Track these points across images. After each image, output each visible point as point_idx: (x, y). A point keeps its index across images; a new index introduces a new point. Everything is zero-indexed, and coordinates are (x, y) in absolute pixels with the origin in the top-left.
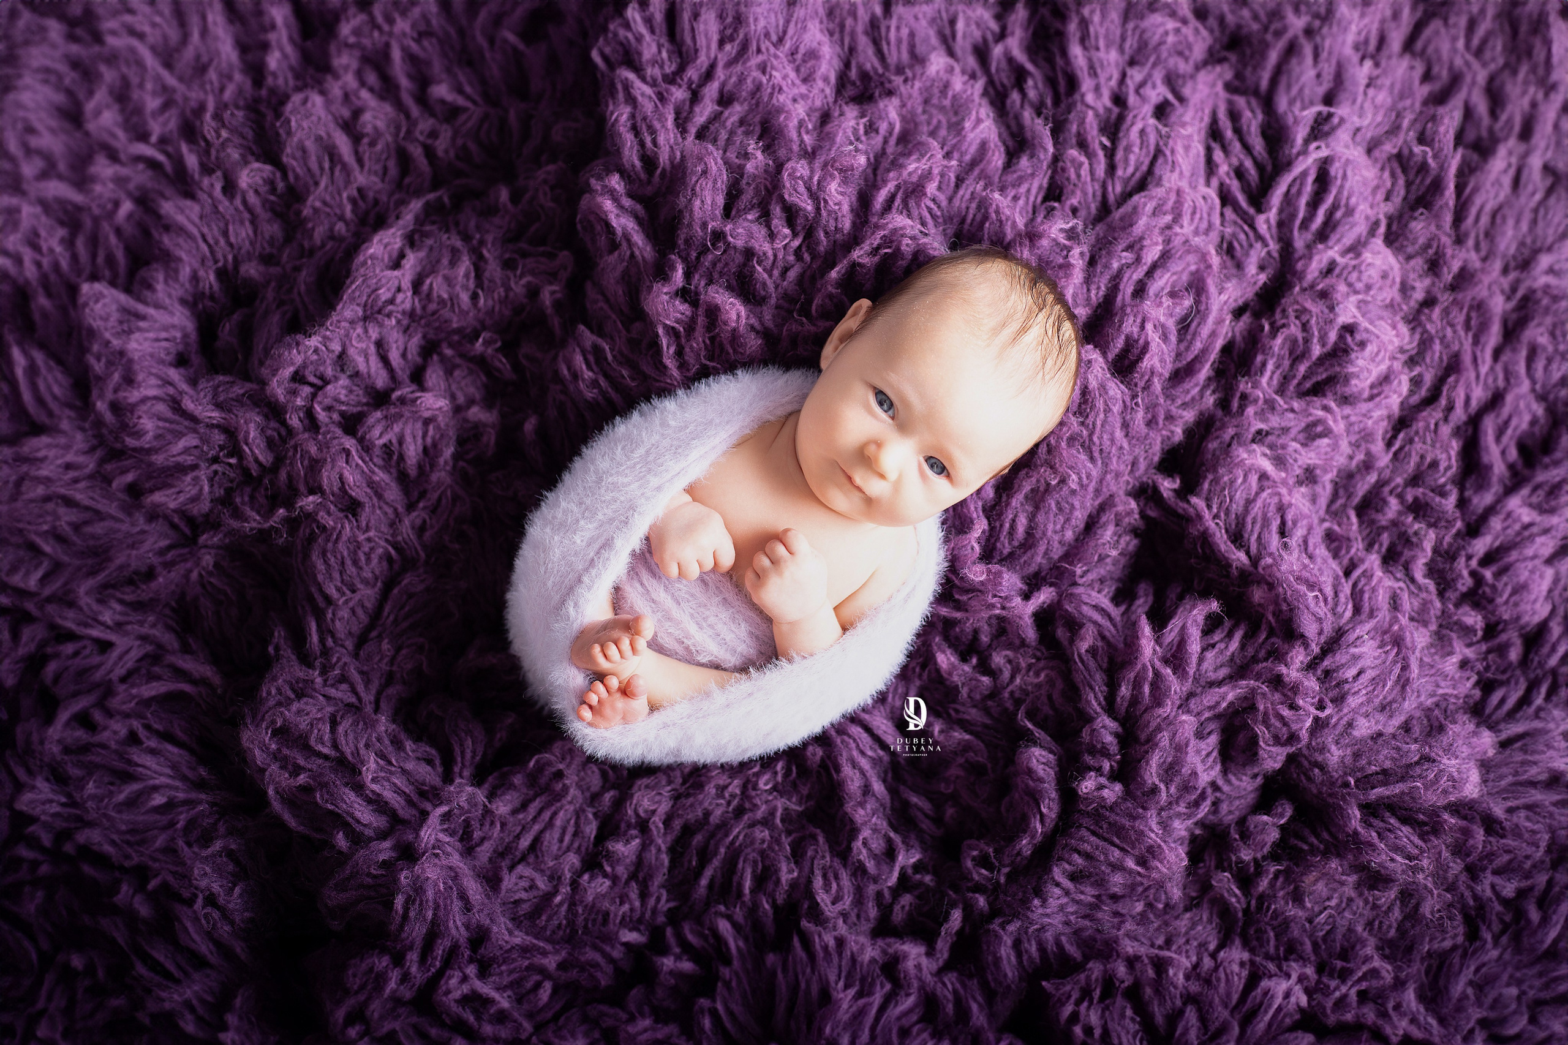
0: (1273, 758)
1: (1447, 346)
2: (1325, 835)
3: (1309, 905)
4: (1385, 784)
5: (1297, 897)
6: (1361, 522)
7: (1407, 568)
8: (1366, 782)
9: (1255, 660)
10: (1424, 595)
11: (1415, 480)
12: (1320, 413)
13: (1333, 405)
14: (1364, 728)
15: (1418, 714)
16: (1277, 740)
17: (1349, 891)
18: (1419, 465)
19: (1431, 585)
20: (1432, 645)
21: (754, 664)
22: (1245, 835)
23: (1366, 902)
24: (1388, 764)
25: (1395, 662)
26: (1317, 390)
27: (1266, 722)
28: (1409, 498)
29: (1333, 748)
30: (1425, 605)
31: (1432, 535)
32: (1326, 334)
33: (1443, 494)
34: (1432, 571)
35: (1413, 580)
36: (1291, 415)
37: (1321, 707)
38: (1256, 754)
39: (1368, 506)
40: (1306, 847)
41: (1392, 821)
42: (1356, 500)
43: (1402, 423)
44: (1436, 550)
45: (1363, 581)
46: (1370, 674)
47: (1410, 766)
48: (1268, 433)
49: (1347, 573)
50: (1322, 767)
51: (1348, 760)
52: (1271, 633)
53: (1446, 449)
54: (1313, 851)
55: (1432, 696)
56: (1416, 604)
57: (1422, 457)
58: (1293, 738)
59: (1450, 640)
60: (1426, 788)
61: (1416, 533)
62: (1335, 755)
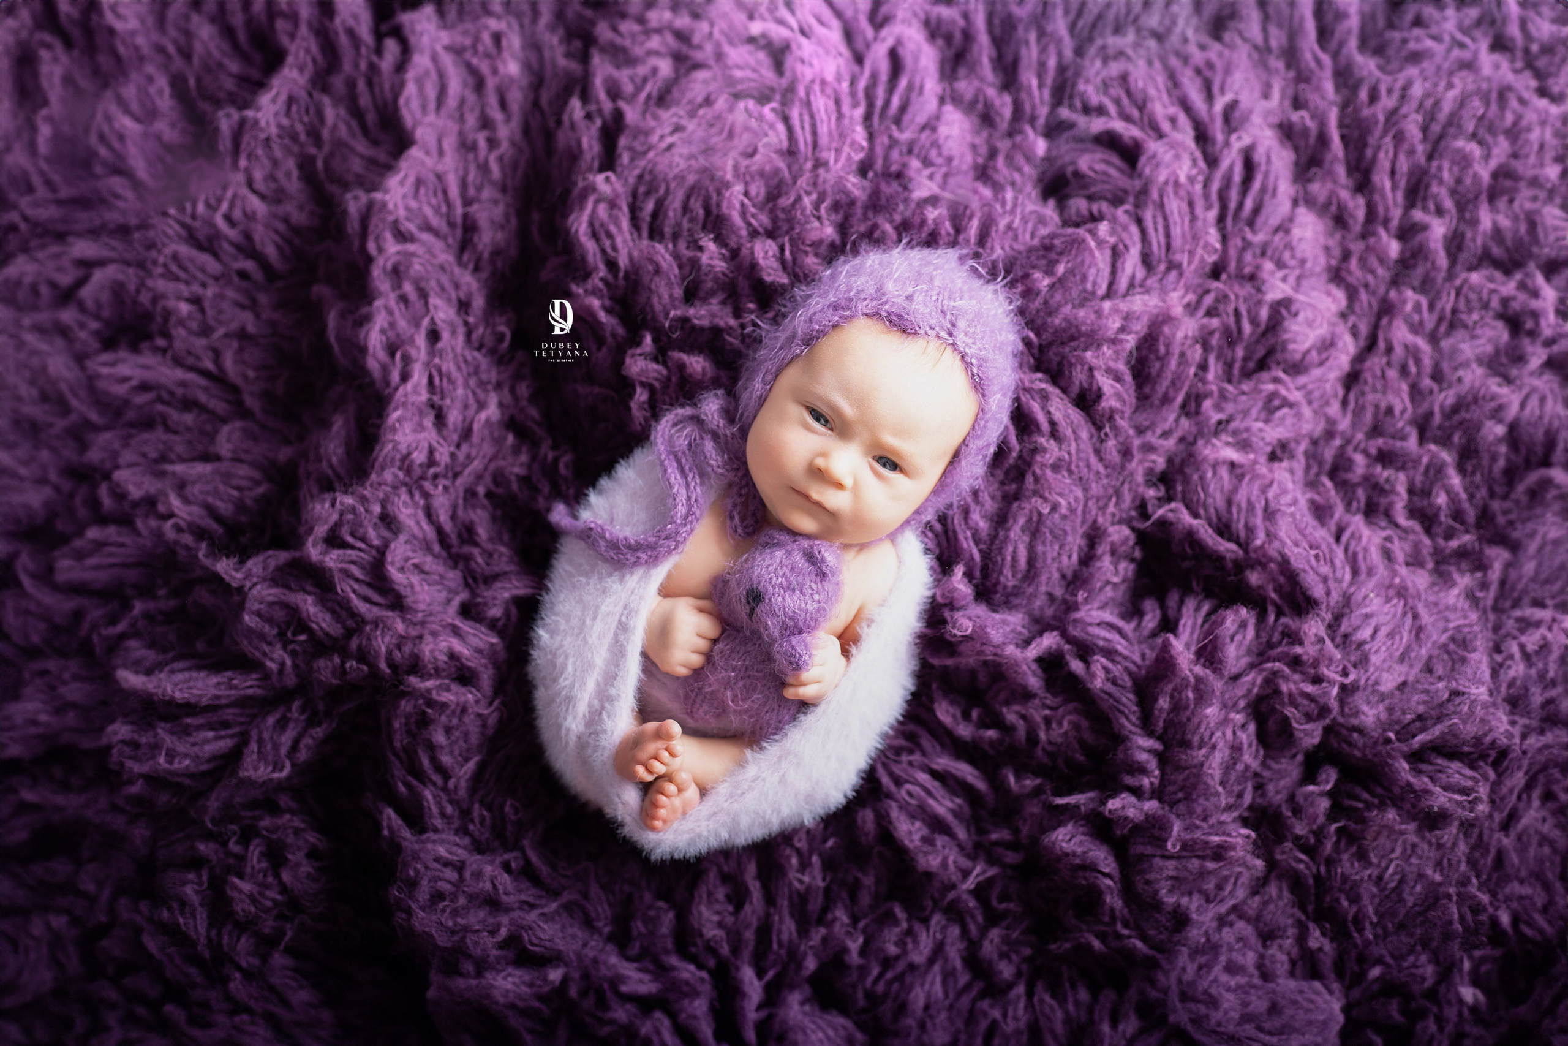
0: (1310, 734)
1: (1374, 293)
2: (1379, 790)
3: (1374, 860)
4: (1423, 730)
5: (1362, 856)
6: (1336, 485)
7: (1388, 515)
8: (1405, 733)
9: (1270, 646)
10: (1412, 537)
11: (1376, 431)
12: (1270, 387)
13: (1281, 374)
14: (1388, 682)
15: (1436, 652)
16: (1309, 718)
17: (1413, 838)
18: (1376, 415)
19: (1414, 525)
20: (1433, 584)
22: (1297, 811)
23: (1430, 844)
24: (1421, 709)
25: (1404, 614)
26: (1262, 365)
27: (1293, 703)
28: (1373, 451)
29: (1365, 708)
30: (1416, 546)
31: (1402, 477)
32: (1257, 314)
33: (1404, 438)
34: (1413, 512)
35: (1397, 525)
36: (1244, 398)
37: (1345, 674)
38: (1291, 735)
39: (1338, 470)
40: (1360, 805)
41: (1439, 761)
42: (1327, 467)
43: (1352, 379)
44: (1411, 491)
45: (1353, 544)
46: (1384, 631)
47: (1442, 705)
48: (1228, 421)
49: (1338, 539)
50: (1360, 730)
51: (1384, 716)
52: (1280, 614)
53: (1398, 393)
54: (1369, 806)
55: (1445, 630)
56: (1407, 547)
57: (1377, 407)
58: (1324, 710)
59: (1450, 574)
60: (1464, 722)
61: (1387, 480)
62: (1370, 714)
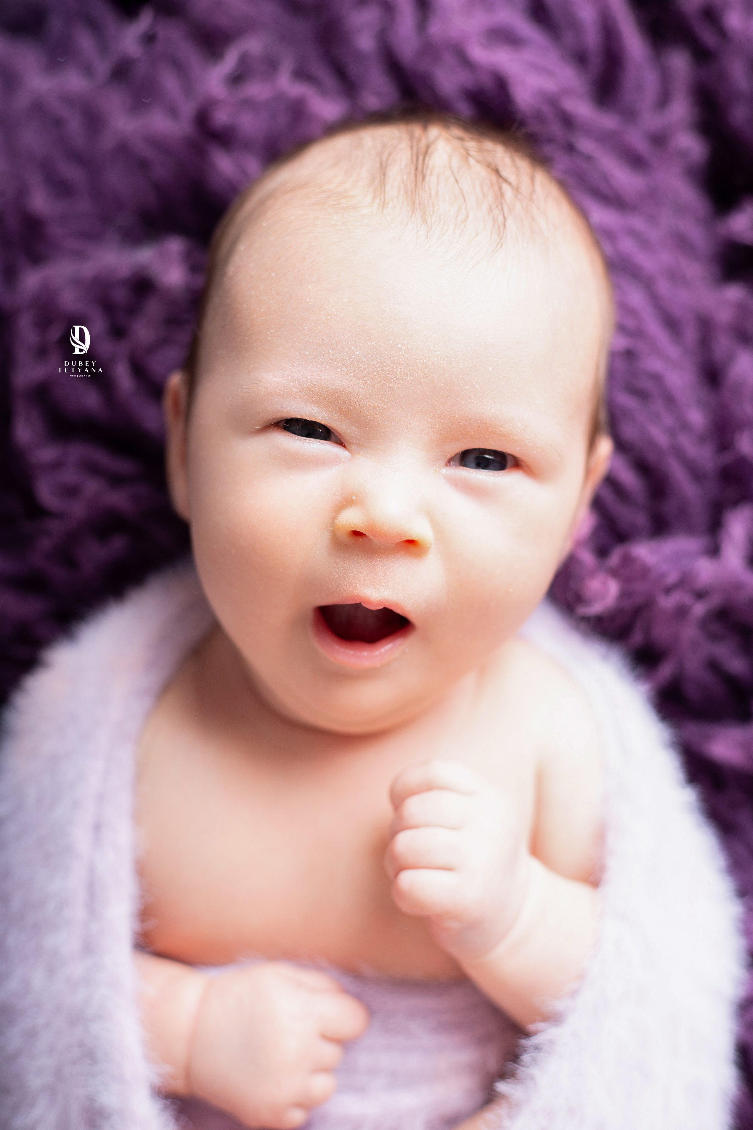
21: (503, 1075)
